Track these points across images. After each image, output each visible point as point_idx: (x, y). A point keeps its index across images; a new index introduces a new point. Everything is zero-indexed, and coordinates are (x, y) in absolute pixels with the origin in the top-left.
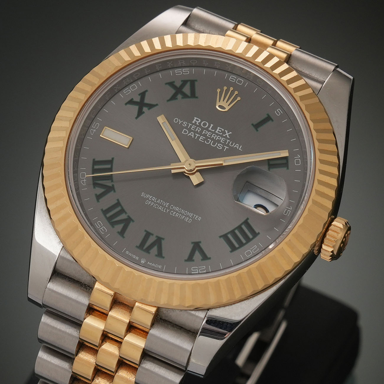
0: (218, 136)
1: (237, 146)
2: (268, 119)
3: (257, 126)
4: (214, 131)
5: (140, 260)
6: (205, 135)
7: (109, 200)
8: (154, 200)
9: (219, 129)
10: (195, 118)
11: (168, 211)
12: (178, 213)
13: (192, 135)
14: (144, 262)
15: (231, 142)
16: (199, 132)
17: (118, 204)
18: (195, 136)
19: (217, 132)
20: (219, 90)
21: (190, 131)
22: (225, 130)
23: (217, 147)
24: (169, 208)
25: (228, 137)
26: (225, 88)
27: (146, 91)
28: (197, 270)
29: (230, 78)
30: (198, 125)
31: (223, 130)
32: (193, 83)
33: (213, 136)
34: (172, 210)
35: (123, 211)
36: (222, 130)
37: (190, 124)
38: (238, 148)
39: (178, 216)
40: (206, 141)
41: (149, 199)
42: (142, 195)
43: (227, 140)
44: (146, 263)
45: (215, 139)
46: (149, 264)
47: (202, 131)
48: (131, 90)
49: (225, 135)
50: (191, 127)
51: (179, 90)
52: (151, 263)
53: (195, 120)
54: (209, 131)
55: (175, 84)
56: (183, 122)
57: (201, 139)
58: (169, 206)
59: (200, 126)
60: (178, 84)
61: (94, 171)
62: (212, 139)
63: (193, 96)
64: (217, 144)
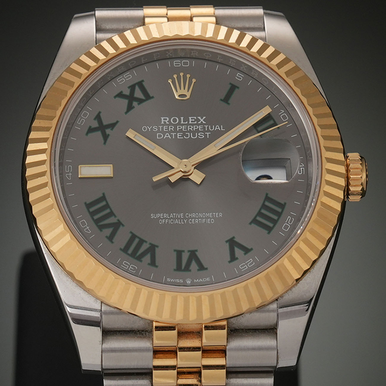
0: (194, 126)
1: (217, 127)
2: (233, 88)
3: (226, 100)
4: (187, 123)
5: (185, 282)
6: (181, 131)
7: (122, 237)
8: (167, 216)
9: (192, 119)
10: (162, 118)
11: (185, 221)
12: (197, 218)
13: (168, 136)
14: (190, 282)
15: (210, 126)
16: (173, 130)
17: (133, 237)
18: (171, 136)
19: (190, 122)
20: (170, 81)
21: (164, 133)
22: (198, 117)
23: (199, 137)
24: (185, 218)
25: (204, 122)
26: (175, 76)
27: (100, 113)
28: (246, 266)
29: (174, 64)
30: (168, 123)
31: (195, 118)
32: (140, 84)
33: (189, 129)
34: (189, 218)
35: (142, 242)
36: (194, 119)
37: (161, 127)
38: (220, 129)
39: (198, 222)
40: (185, 137)
41: (161, 217)
42: (152, 217)
43: (205, 126)
44: (192, 281)
45: (192, 130)
46: (196, 281)
47: (175, 128)
48: (84, 118)
49: (200, 122)
50: (162, 128)
51: (131, 98)
52: (198, 280)
53: (163, 121)
54: (182, 125)
55: (124, 93)
56: (152, 127)
57: (179, 137)
58: (184, 215)
59: (171, 124)
60: (127, 92)
61: (92, 214)
62: (190, 131)
63: (148, 97)
64: (198, 134)
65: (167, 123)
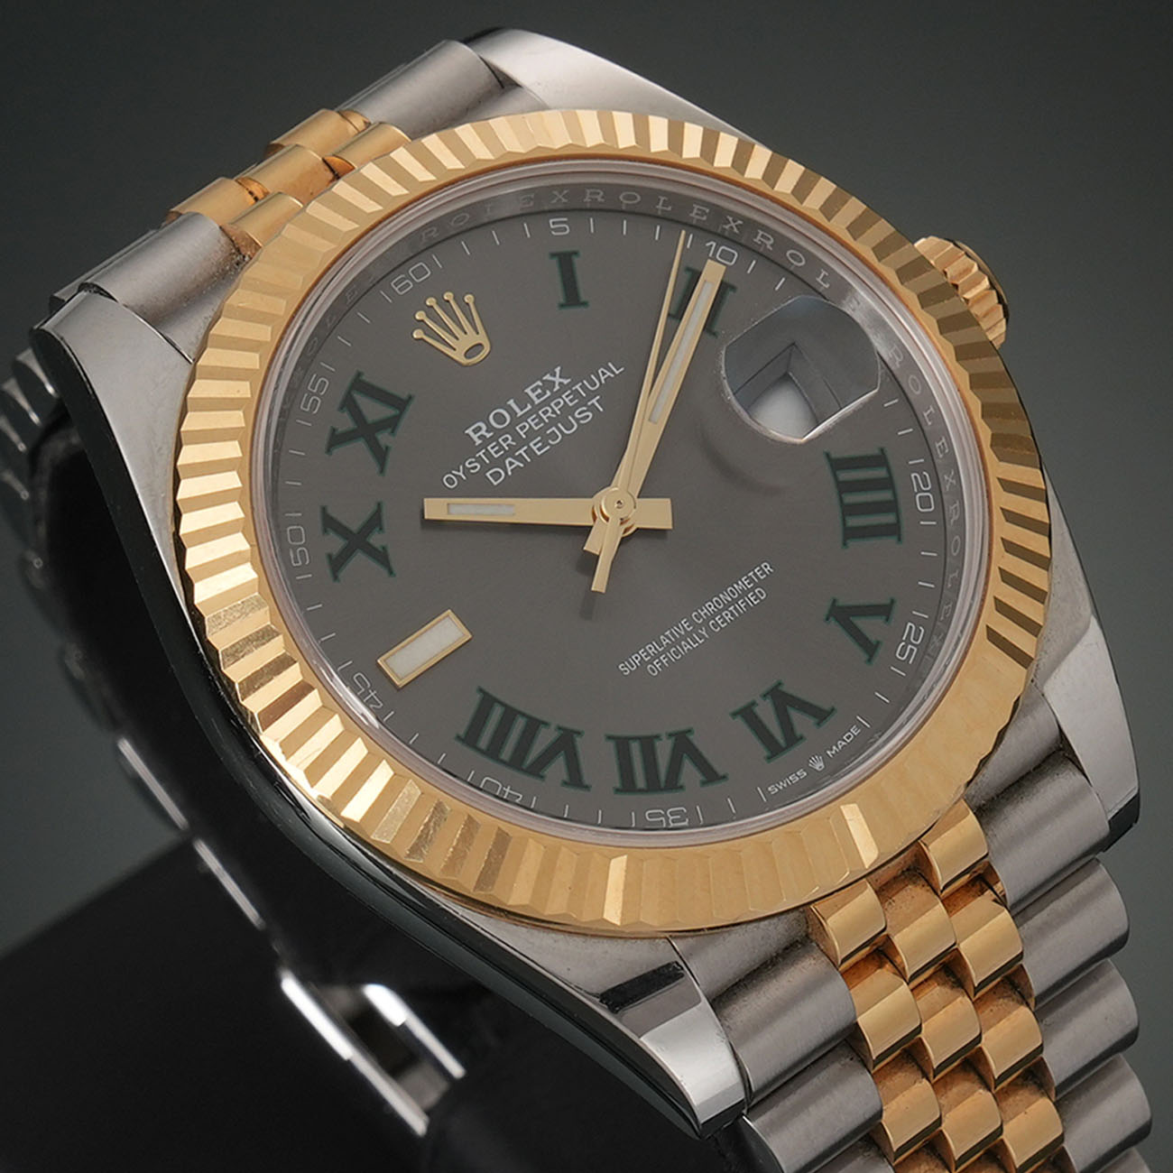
0: (552, 404)
1: (604, 374)
2: (565, 260)
3: (572, 297)
4: (529, 407)
5: (811, 771)
6: (531, 434)
7: (599, 762)
8: (656, 649)
9: (533, 391)
10: (469, 431)
11: (704, 633)
12: (723, 610)
13: (513, 463)
14: (822, 764)
15: (585, 382)
16: (514, 444)
17: (622, 744)
18: (520, 458)
19: (537, 401)
20: (419, 334)
21: (500, 463)
22: (544, 378)
23: (582, 422)
24: (697, 627)
25: (566, 382)
26: (421, 316)
27: (324, 509)
28: (910, 646)
29: (397, 289)
30: (491, 434)
31: (539, 383)
32: (359, 384)
33: (545, 417)
34: (706, 622)
35: (648, 743)
36: (538, 387)
37: (481, 454)
38: (612, 375)
39: (733, 615)
40: (550, 442)
41: (646, 659)
42: (626, 671)
43: (574, 388)
44: (826, 759)
45: (554, 416)
46: (834, 752)
47: (516, 436)
48: (299, 546)
49: (557, 388)
50: (487, 454)
51: (365, 431)
52: (834, 748)
53: (475, 437)
54: (525, 417)
55: (340, 430)
57: (539, 449)
58: (691, 623)
59: (498, 433)
60: (345, 423)
61: (493, 752)
62: (553, 422)
63: (401, 404)
64: (574, 417)
65: (488, 435)
